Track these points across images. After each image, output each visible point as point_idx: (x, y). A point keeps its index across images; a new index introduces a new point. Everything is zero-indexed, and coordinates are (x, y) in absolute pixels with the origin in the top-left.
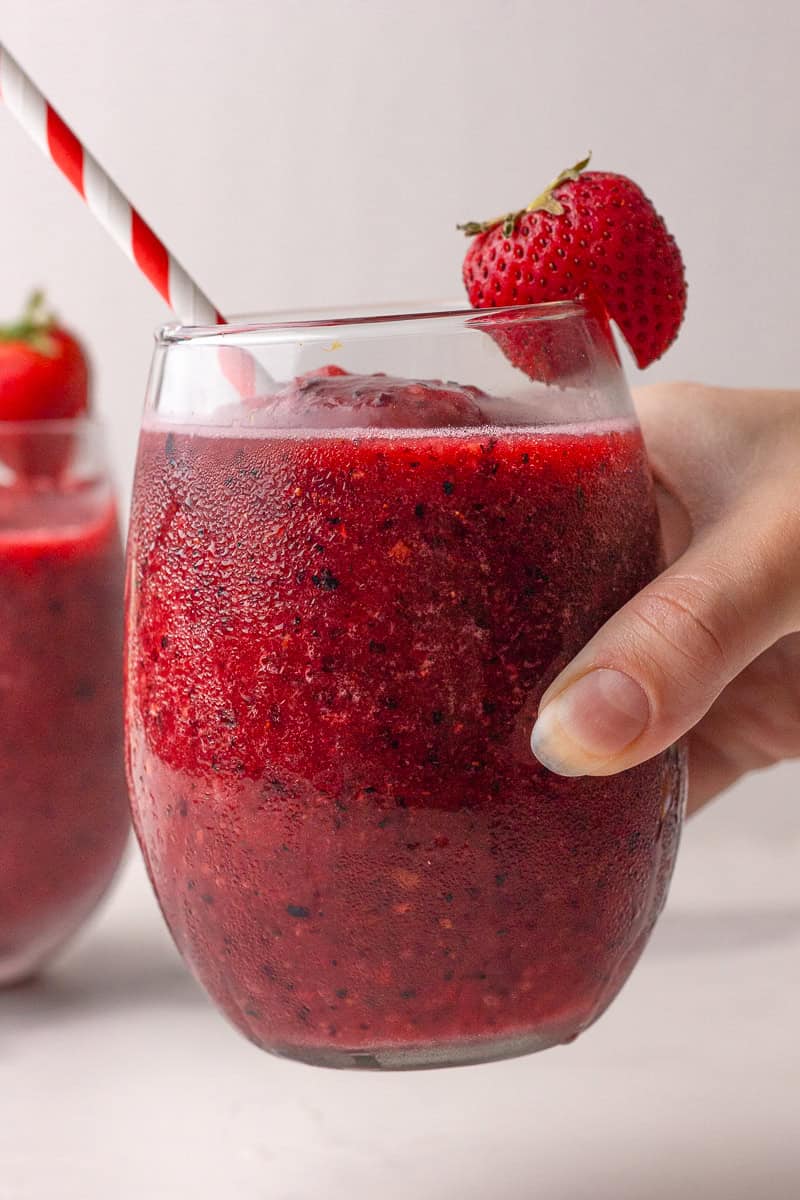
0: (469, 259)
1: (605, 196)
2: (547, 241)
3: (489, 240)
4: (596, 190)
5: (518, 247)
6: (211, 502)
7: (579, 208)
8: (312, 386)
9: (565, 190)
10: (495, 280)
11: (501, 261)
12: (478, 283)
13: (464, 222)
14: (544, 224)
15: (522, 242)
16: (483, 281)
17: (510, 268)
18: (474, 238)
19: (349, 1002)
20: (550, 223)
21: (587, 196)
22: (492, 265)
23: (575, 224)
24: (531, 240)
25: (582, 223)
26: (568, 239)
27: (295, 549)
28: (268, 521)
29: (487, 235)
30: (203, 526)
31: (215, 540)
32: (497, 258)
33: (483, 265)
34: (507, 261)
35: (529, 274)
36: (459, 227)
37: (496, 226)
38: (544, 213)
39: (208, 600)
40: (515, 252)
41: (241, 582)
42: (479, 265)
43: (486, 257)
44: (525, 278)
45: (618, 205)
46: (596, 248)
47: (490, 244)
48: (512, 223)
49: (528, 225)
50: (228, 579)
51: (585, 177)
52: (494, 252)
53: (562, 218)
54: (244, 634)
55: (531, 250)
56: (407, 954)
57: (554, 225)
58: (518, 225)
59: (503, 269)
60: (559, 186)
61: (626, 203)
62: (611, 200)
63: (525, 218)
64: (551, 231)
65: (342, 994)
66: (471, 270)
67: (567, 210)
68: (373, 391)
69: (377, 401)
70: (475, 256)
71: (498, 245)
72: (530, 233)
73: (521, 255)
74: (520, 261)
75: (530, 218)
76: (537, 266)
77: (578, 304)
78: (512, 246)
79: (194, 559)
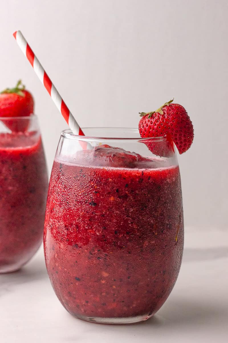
0: (140, 122)
1: (175, 111)
2: (159, 121)
3: (145, 118)
4: (173, 109)
5: (152, 121)
6: (67, 178)
7: (167, 113)
8: (98, 149)
9: (165, 108)
10: (145, 129)
11: (147, 124)
12: (141, 129)
13: (141, 112)
14: (158, 116)
15: (152, 120)
16: (142, 128)
17: (149, 126)
18: (142, 117)
19: (89, 304)
20: (160, 116)
21: (170, 110)
22: (145, 125)
23: (166, 117)
24: (155, 120)
25: (168, 117)
26: (164, 121)
27: (85, 193)
28: (79, 185)
29: (145, 117)
30: (64, 184)
31: (67, 188)
32: (146, 123)
33: (143, 125)
34: (148, 125)
35: (153, 128)
36: (139, 113)
37: (147, 115)
38: (159, 114)
39: (64, 202)
40: (150, 123)
41: (72, 199)
42: (142, 124)
43: (144, 123)
44: (152, 129)
45: (178, 113)
46: (170, 124)
47: (145, 120)
48: (151, 115)
49: (154, 116)
50: (68, 198)
51: (171, 105)
52: (146, 122)
53: (163, 115)
54: (71, 212)
55: (154, 123)
56: (104, 294)
57: (161, 117)
58: (152, 115)
59: (147, 126)
60: (164, 107)
61: (180, 113)
62: (176, 112)
63: (154, 114)
64: (160, 118)
65: (87, 302)
66: (140, 125)
67: (164, 113)
68: (112, 153)
69: (112, 156)
70: (141, 122)
71: (147, 120)
72: (155, 118)
73: (152, 124)
74: (151, 125)
75: (155, 114)
76: (155, 127)
77: (165, 137)
78: (150, 121)
79: (61, 192)
